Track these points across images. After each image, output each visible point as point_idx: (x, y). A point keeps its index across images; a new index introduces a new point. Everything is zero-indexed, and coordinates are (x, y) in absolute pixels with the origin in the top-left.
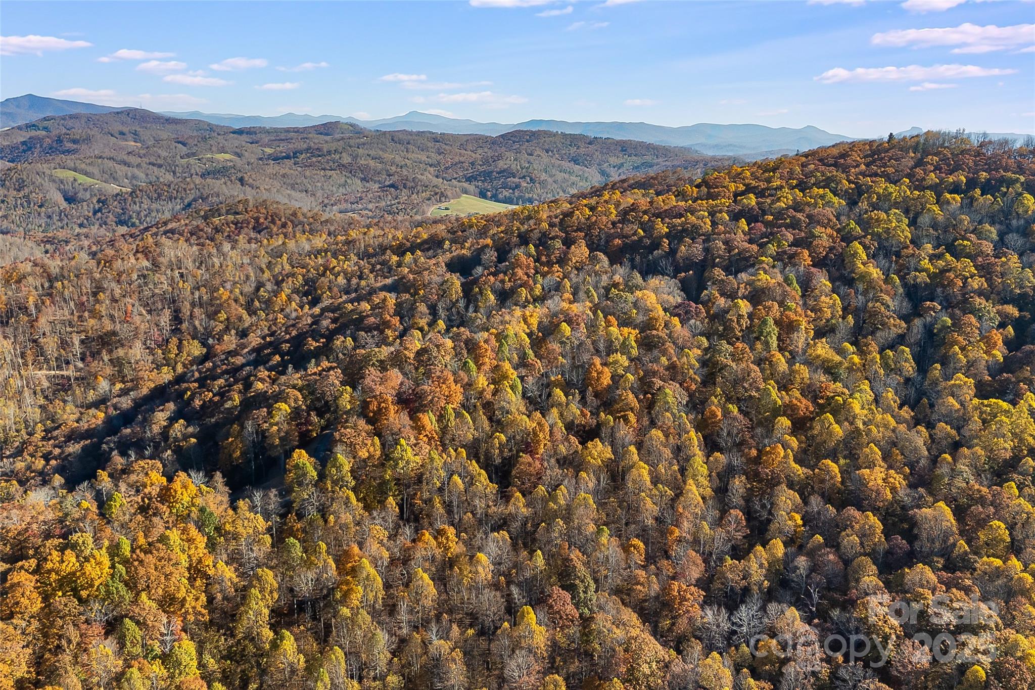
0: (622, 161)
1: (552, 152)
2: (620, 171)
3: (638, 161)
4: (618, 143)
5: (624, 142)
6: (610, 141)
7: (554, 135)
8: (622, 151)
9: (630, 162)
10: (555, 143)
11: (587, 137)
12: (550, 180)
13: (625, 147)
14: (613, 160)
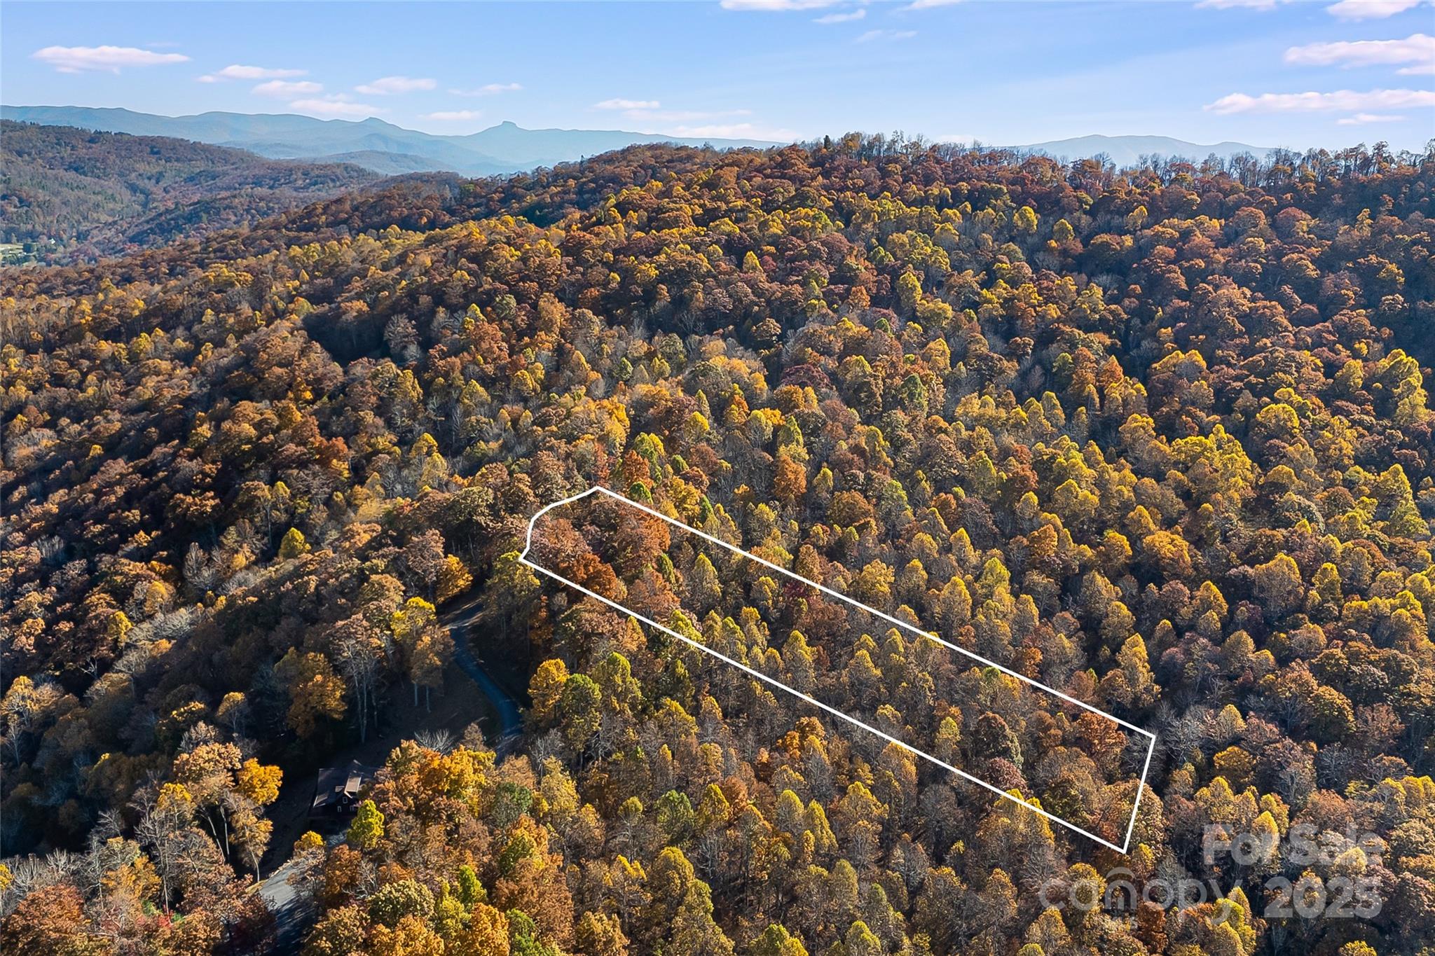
0: (158, 169)
1: (29, 154)
2: (162, 184)
3: (186, 169)
4: (142, 141)
5: (153, 139)
6: (126, 138)
7: (22, 128)
8: (153, 153)
9: (172, 172)
10: (30, 140)
11: (83, 131)
12: (56, 201)
13: (156, 148)
14: (141, 167)
